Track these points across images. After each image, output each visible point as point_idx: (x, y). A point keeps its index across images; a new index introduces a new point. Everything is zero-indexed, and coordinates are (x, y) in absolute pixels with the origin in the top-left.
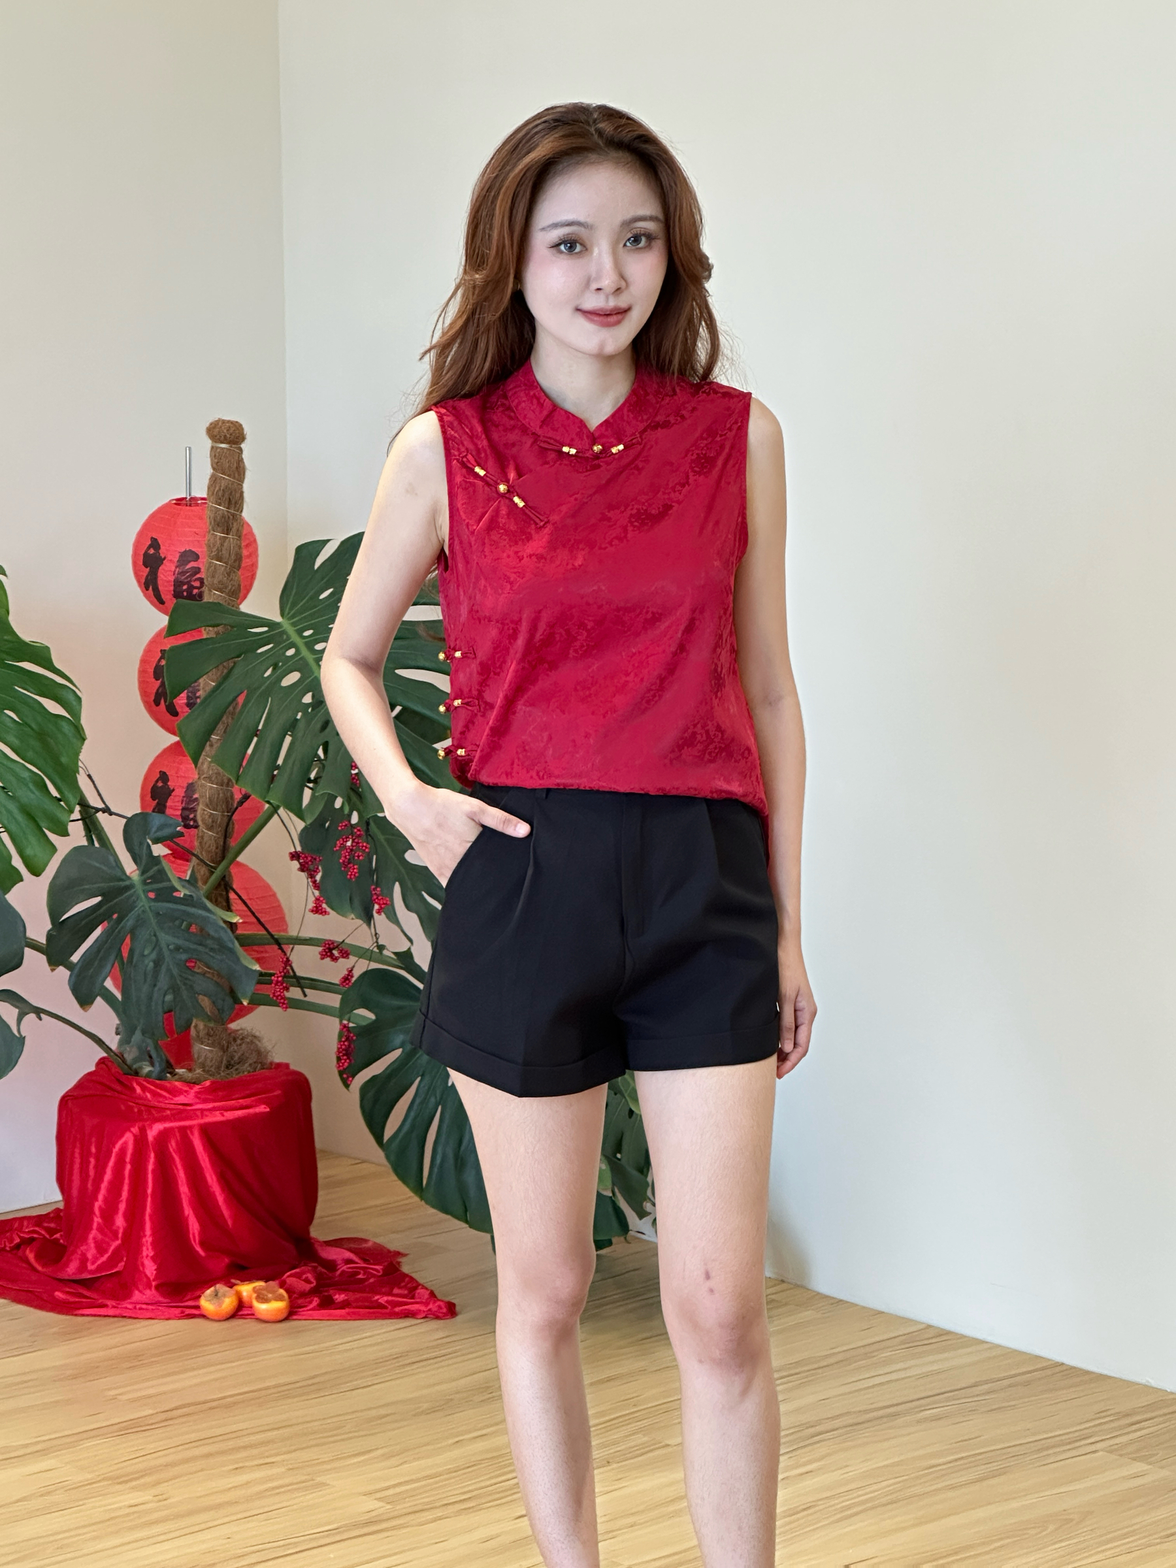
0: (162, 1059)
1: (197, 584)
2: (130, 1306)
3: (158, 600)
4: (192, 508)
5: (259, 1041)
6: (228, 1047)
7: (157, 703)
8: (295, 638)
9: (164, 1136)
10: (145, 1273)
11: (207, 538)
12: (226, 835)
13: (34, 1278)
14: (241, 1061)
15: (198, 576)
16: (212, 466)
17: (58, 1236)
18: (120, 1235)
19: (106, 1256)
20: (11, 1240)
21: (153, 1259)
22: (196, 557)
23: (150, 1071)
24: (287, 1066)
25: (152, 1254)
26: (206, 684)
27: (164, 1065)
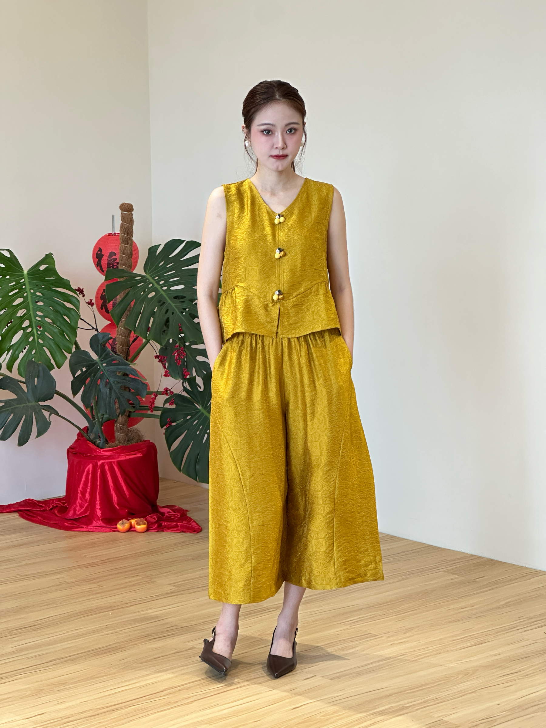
0: (104, 437)
1: (116, 264)
2: (92, 527)
3: (101, 270)
4: (115, 236)
5: (140, 432)
6: (128, 434)
7: (102, 309)
8: (152, 280)
9: (103, 465)
10: (97, 514)
11: (120, 246)
12: (127, 356)
13: (57, 519)
14: (132, 439)
15: (116, 261)
16: (121, 220)
17: (66, 505)
18: (88, 501)
19: (83, 509)
20: (49, 507)
21: (100, 509)
22: (116, 254)
23: (100, 443)
24: (149, 441)
25: (99, 507)
26: (119, 298)
27: (104, 440)
